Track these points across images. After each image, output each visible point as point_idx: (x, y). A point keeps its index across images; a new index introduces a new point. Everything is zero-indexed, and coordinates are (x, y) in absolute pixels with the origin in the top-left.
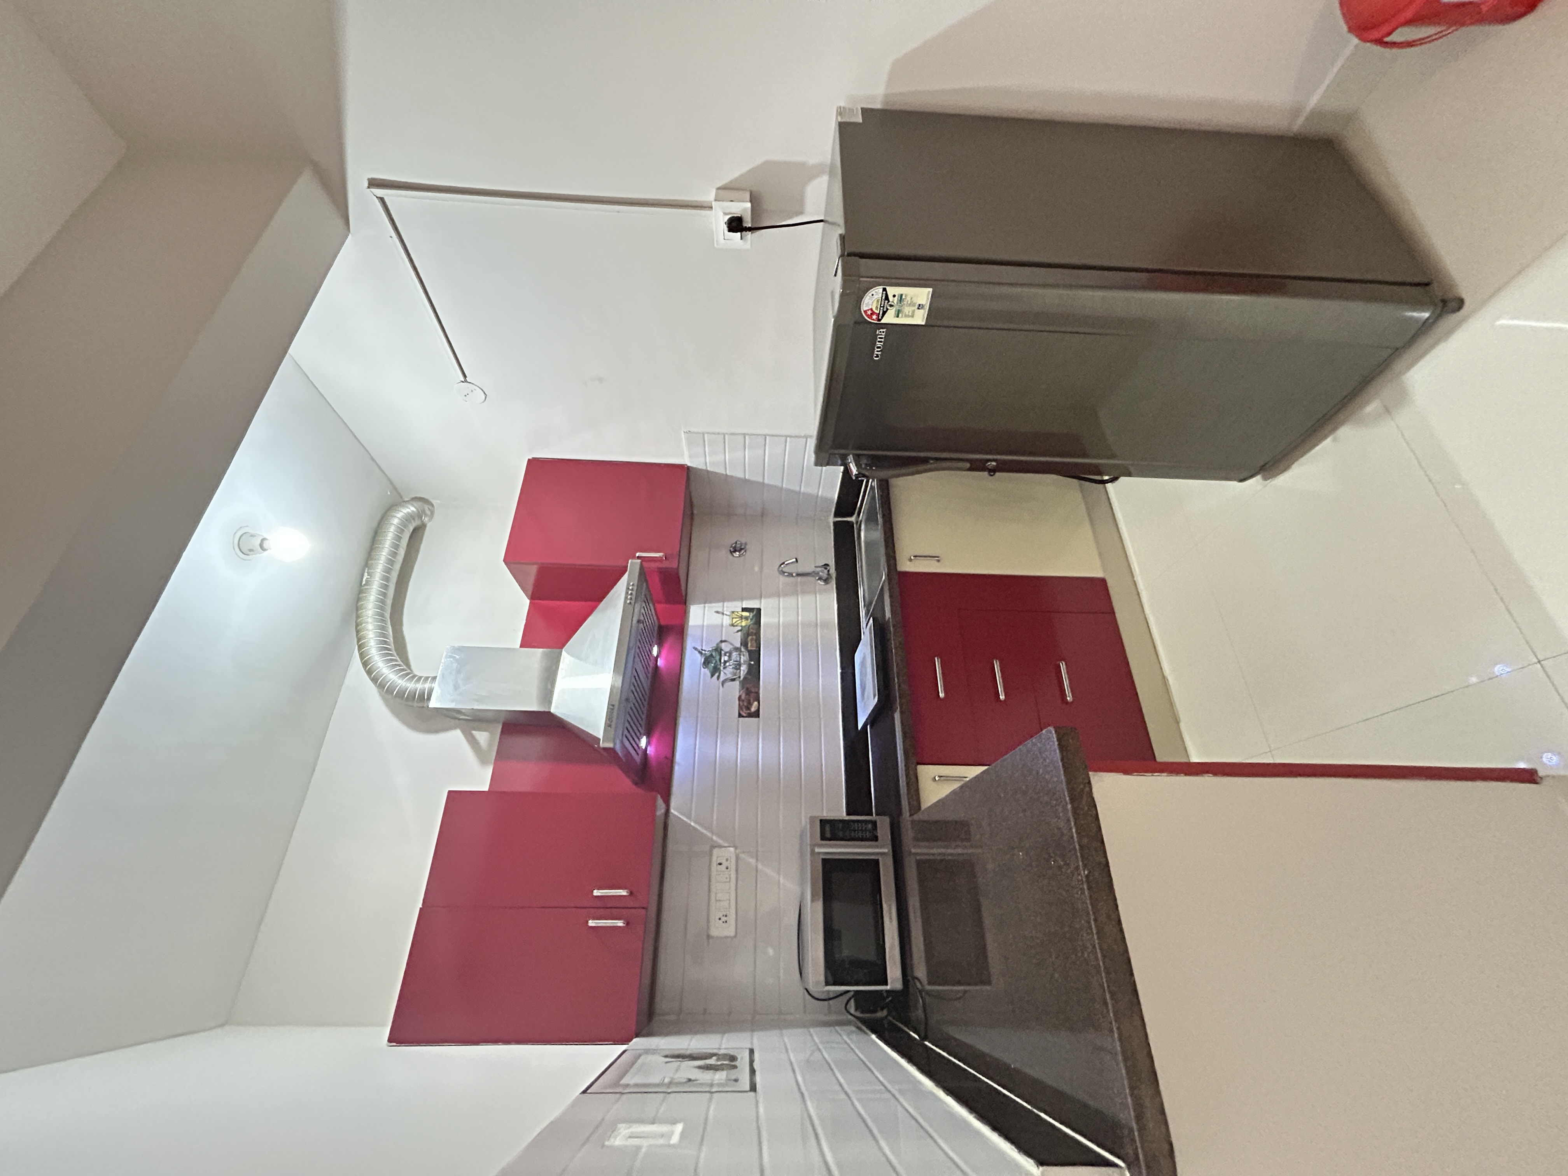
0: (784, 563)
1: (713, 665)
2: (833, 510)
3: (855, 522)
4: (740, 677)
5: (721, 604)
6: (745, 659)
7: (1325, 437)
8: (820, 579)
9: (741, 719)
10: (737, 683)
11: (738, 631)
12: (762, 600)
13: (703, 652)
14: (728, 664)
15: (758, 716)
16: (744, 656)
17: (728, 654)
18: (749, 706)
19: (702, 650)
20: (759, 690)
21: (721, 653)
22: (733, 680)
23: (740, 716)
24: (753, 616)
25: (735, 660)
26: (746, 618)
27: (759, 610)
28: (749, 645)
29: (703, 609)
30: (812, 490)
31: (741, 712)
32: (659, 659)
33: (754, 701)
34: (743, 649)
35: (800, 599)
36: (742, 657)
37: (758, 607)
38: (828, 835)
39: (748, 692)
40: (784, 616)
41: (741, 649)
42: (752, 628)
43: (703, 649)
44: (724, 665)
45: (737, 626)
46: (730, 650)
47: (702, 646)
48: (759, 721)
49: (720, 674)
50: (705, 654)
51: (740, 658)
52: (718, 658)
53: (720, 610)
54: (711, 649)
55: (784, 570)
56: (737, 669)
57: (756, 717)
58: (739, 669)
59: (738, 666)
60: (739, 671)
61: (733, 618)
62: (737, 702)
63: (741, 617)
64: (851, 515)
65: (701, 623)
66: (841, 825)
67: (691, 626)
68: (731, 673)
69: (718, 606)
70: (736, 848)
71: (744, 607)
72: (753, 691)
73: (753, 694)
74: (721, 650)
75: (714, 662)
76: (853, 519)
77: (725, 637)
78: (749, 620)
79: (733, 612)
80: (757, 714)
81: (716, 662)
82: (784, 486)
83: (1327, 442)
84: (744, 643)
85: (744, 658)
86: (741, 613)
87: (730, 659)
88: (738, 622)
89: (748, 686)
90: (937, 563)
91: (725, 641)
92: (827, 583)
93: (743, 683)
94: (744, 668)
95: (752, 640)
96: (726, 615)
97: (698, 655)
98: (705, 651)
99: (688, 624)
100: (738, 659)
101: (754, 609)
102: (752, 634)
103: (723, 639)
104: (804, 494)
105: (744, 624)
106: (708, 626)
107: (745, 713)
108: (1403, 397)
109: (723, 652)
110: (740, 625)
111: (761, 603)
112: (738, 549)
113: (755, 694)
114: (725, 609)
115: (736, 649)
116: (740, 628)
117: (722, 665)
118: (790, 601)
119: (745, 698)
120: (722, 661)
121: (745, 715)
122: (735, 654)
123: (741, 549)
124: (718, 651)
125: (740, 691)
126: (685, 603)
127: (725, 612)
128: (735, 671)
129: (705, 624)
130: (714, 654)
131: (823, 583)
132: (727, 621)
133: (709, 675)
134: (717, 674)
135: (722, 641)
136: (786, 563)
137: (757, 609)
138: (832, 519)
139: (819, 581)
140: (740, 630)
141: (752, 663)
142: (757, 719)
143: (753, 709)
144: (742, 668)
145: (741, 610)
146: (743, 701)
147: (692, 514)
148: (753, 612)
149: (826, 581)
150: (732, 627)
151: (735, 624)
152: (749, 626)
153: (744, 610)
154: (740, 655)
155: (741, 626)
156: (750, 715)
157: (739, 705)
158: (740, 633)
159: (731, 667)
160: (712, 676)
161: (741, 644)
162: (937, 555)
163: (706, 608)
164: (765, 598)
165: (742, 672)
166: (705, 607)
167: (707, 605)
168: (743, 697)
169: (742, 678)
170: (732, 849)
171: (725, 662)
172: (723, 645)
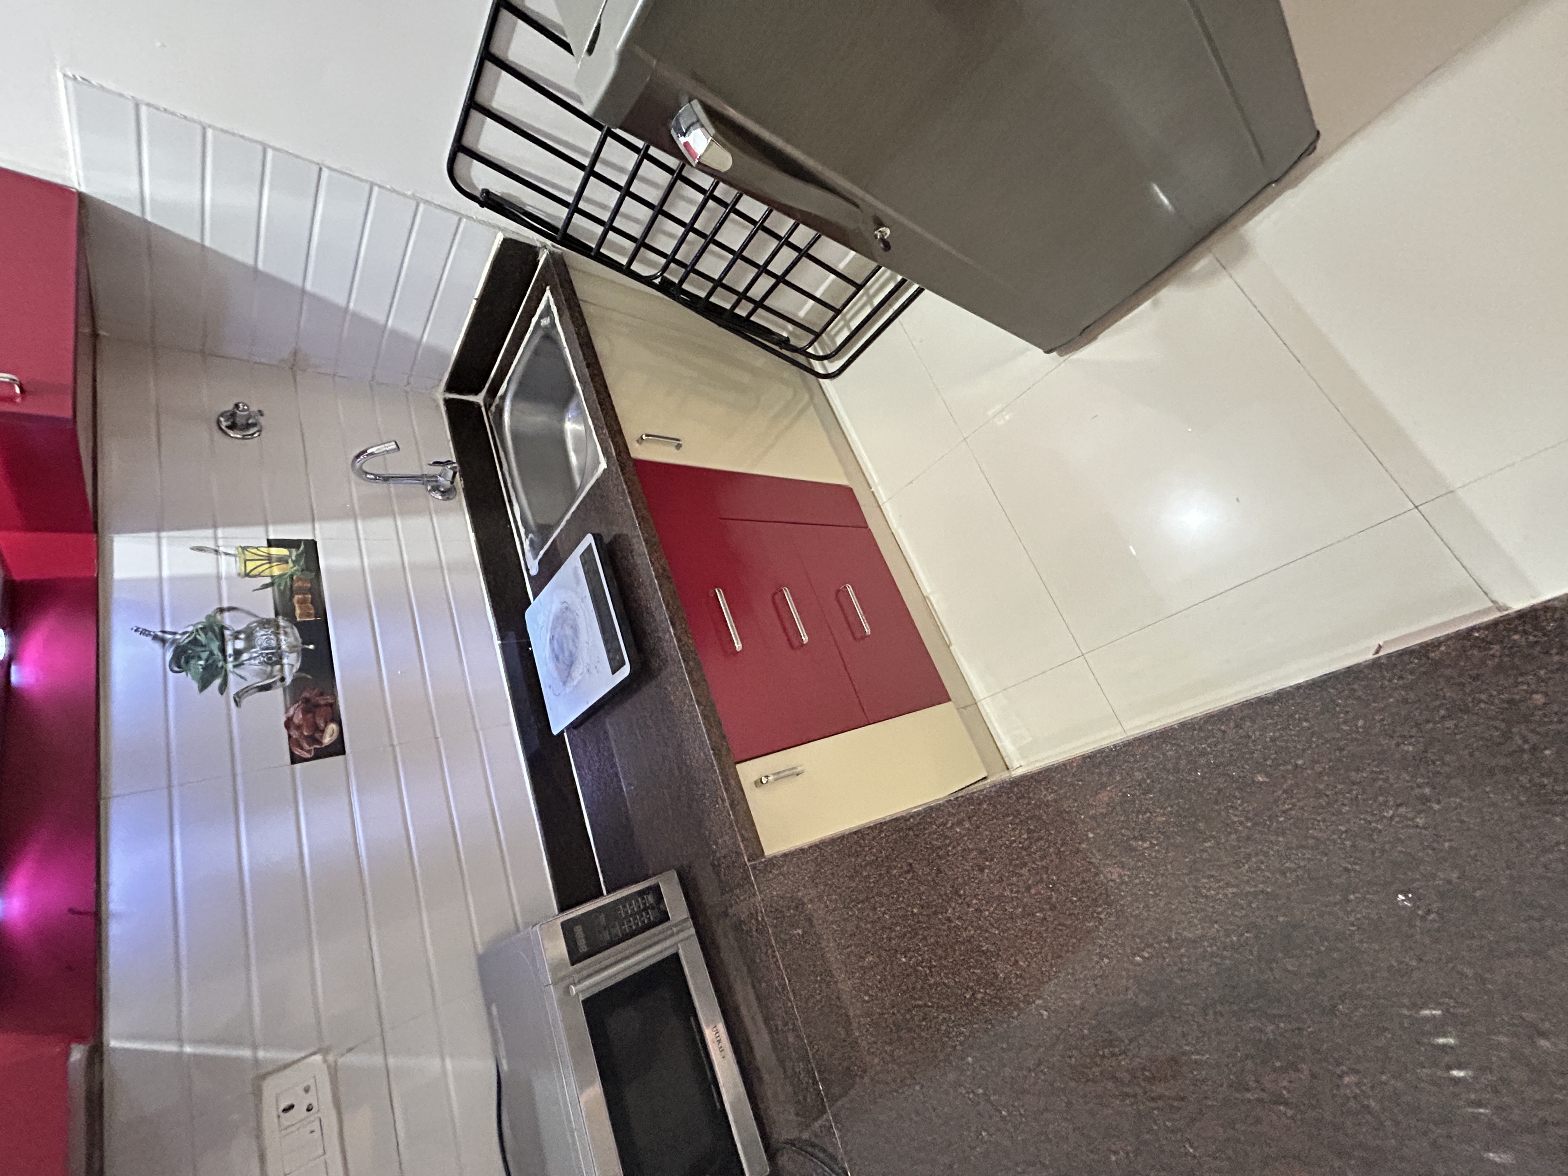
0: (365, 451)
1: (202, 662)
2: (446, 376)
3: (482, 404)
4: (283, 679)
5: (210, 532)
6: (291, 639)
7: (1145, 299)
8: (435, 489)
9: (298, 766)
10: (277, 695)
11: (266, 586)
12: (317, 526)
13: (169, 636)
14: (245, 656)
15: (343, 752)
16: (286, 633)
17: (242, 636)
18: (317, 735)
19: (164, 632)
20: (334, 695)
21: (223, 635)
22: (267, 688)
23: (295, 760)
24: (298, 556)
25: (265, 645)
26: (282, 560)
27: (312, 545)
28: (298, 612)
29: (155, 541)
30: (412, 329)
31: (298, 752)
32: (13, 668)
33: (326, 724)
34: (282, 622)
35: (399, 523)
36: (282, 637)
37: (310, 538)
38: (583, 948)
39: (309, 708)
40: (369, 556)
41: (276, 621)
42: (299, 579)
43: (168, 629)
44: (236, 659)
45: (259, 575)
46: (248, 627)
47: (163, 623)
48: (346, 760)
49: (226, 676)
50: (174, 641)
51: (278, 641)
52: (215, 646)
53: (211, 545)
54: (190, 629)
55: (366, 468)
56: (273, 664)
57: (337, 754)
58: (279, 662)
59: (274, 658)
60: (278, 667)
61: (246, 561)
62: (285, 732)
63: (269, 559)
64: (476, 392)
65: (155, 573)
66: (602, 917)
67: (122, 581)
68: (257, 674)
69: (203, 537)
70: (323, 1051)
71: (271, 537)
72: (322, 702)
73: (323, 709)
74: (222, 628)
75: (205, 655)
76: (479, 399)
77: (229, 598)
78: (291, 564)
79: (244, 548)
80: (338, 748)
81: (212, 654)
82: (352, 305)
83: (1146, 305)
84: (284, 609)
85: (289, 638)
86: (265, 550)
87: (250, 645)
88: (260, 569)
89: (306, 694)
90: (673, 449)
91: (230, 609)
92: (448, 499)
93: (295, 692)
94: (291, 663)
95: (302, 602)
96: (226, 554)
97: (157, 646)
98: (174, 633)
99: (112, 578)
100: (273, 643)
101: (299, 541)
102: (301, 591)
103: (225, 605)
104: (394, 333)
105: (276, 571)
106: (172, 579)
107: (309, 751)
108: (1243, 249)
109: (227, 633)
110: (267, 572)
111: (314, 528)
112: (240, 421)
113: (329, 708)
114: (220, 542)
115: (264, 623)
116: (268, 580)
117: (231, 659)
118: (382, 526)
119: (304, 719)
120: (230, 650)
121: (308, 756)
122: (262, 637)
123: (248, 426)
124: (213, 631)
125: (287, 710)
126: (96, 530)
127: (222, 549)
128: (269, 668)
129: (166, 573)
130: (202, 638)
131: (440, 497)
132: (229, 566)
133: (195, 685)
134: (217, 682)
135: (221, 610)
136: (369, 451)
137: (307, 542)
138: (440, 395)
139: (433, 494)
140: (271, 584)
141: (311, 647)
142: (341, 757)
143: (327, 740)
144: (285, 661)
145: (265, 544)
146: (298, 727)
147: (95, 335)
148: (298, 547)
149: (447, 493)
150: (247, 578)
151: (253, 573)
152: (291, 576)
153: (271, 543)
154: (277, 634)
155: (272, 576)
156: (322, 753)
157: (290, 737)
158: (270, 590)
159: (257, 662)
160: (204, 685)
161: (277, 614)
162: (677, 437)
163: (164, 542)
164: (319, 520)
165: (287, 668)
166: (159, 538)
167: (164, 534)
168: (298, 718)
169: (288, 681)
170: (318, 1058)
171: (238, 653)
172: (227, 619)
